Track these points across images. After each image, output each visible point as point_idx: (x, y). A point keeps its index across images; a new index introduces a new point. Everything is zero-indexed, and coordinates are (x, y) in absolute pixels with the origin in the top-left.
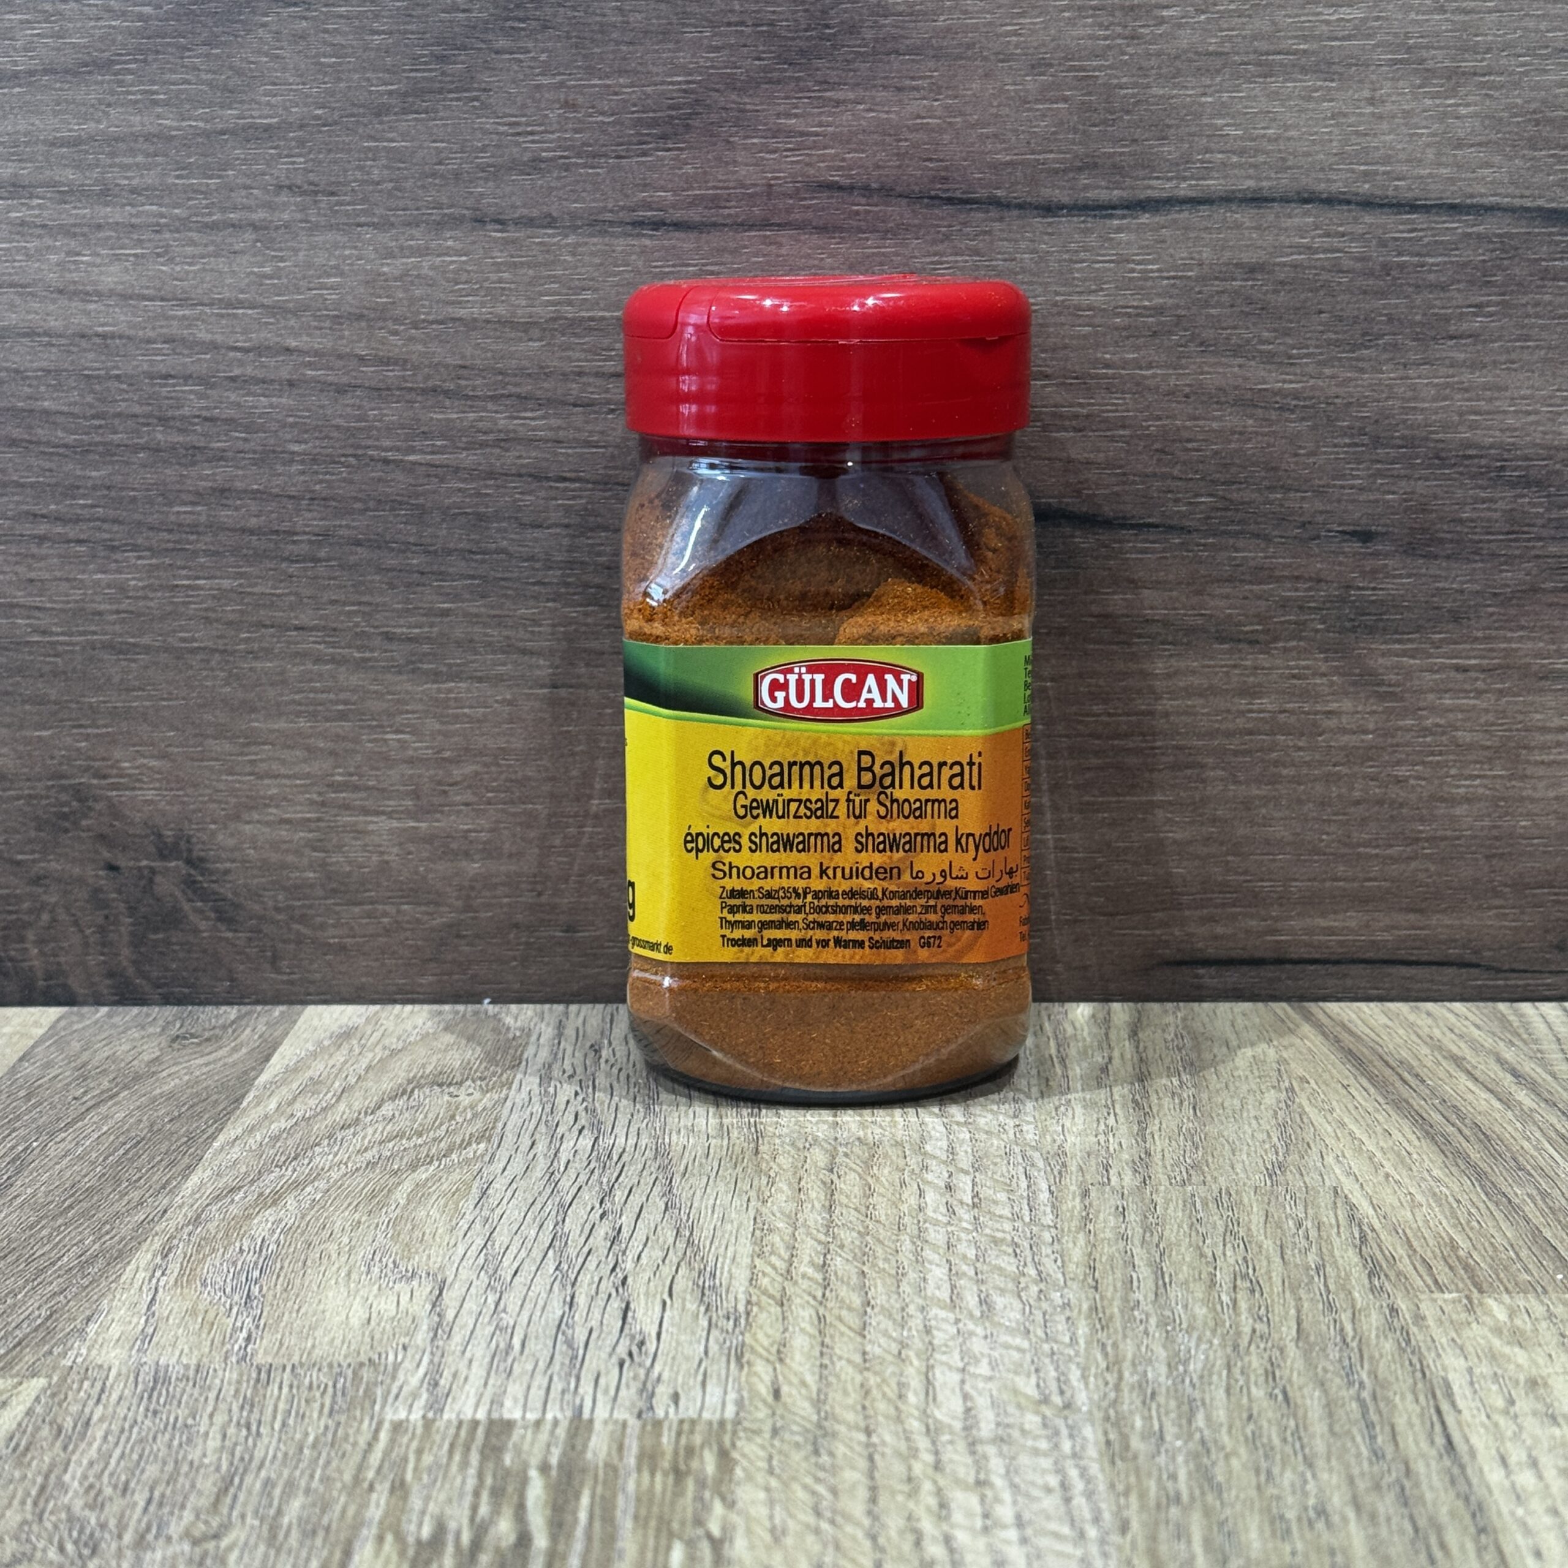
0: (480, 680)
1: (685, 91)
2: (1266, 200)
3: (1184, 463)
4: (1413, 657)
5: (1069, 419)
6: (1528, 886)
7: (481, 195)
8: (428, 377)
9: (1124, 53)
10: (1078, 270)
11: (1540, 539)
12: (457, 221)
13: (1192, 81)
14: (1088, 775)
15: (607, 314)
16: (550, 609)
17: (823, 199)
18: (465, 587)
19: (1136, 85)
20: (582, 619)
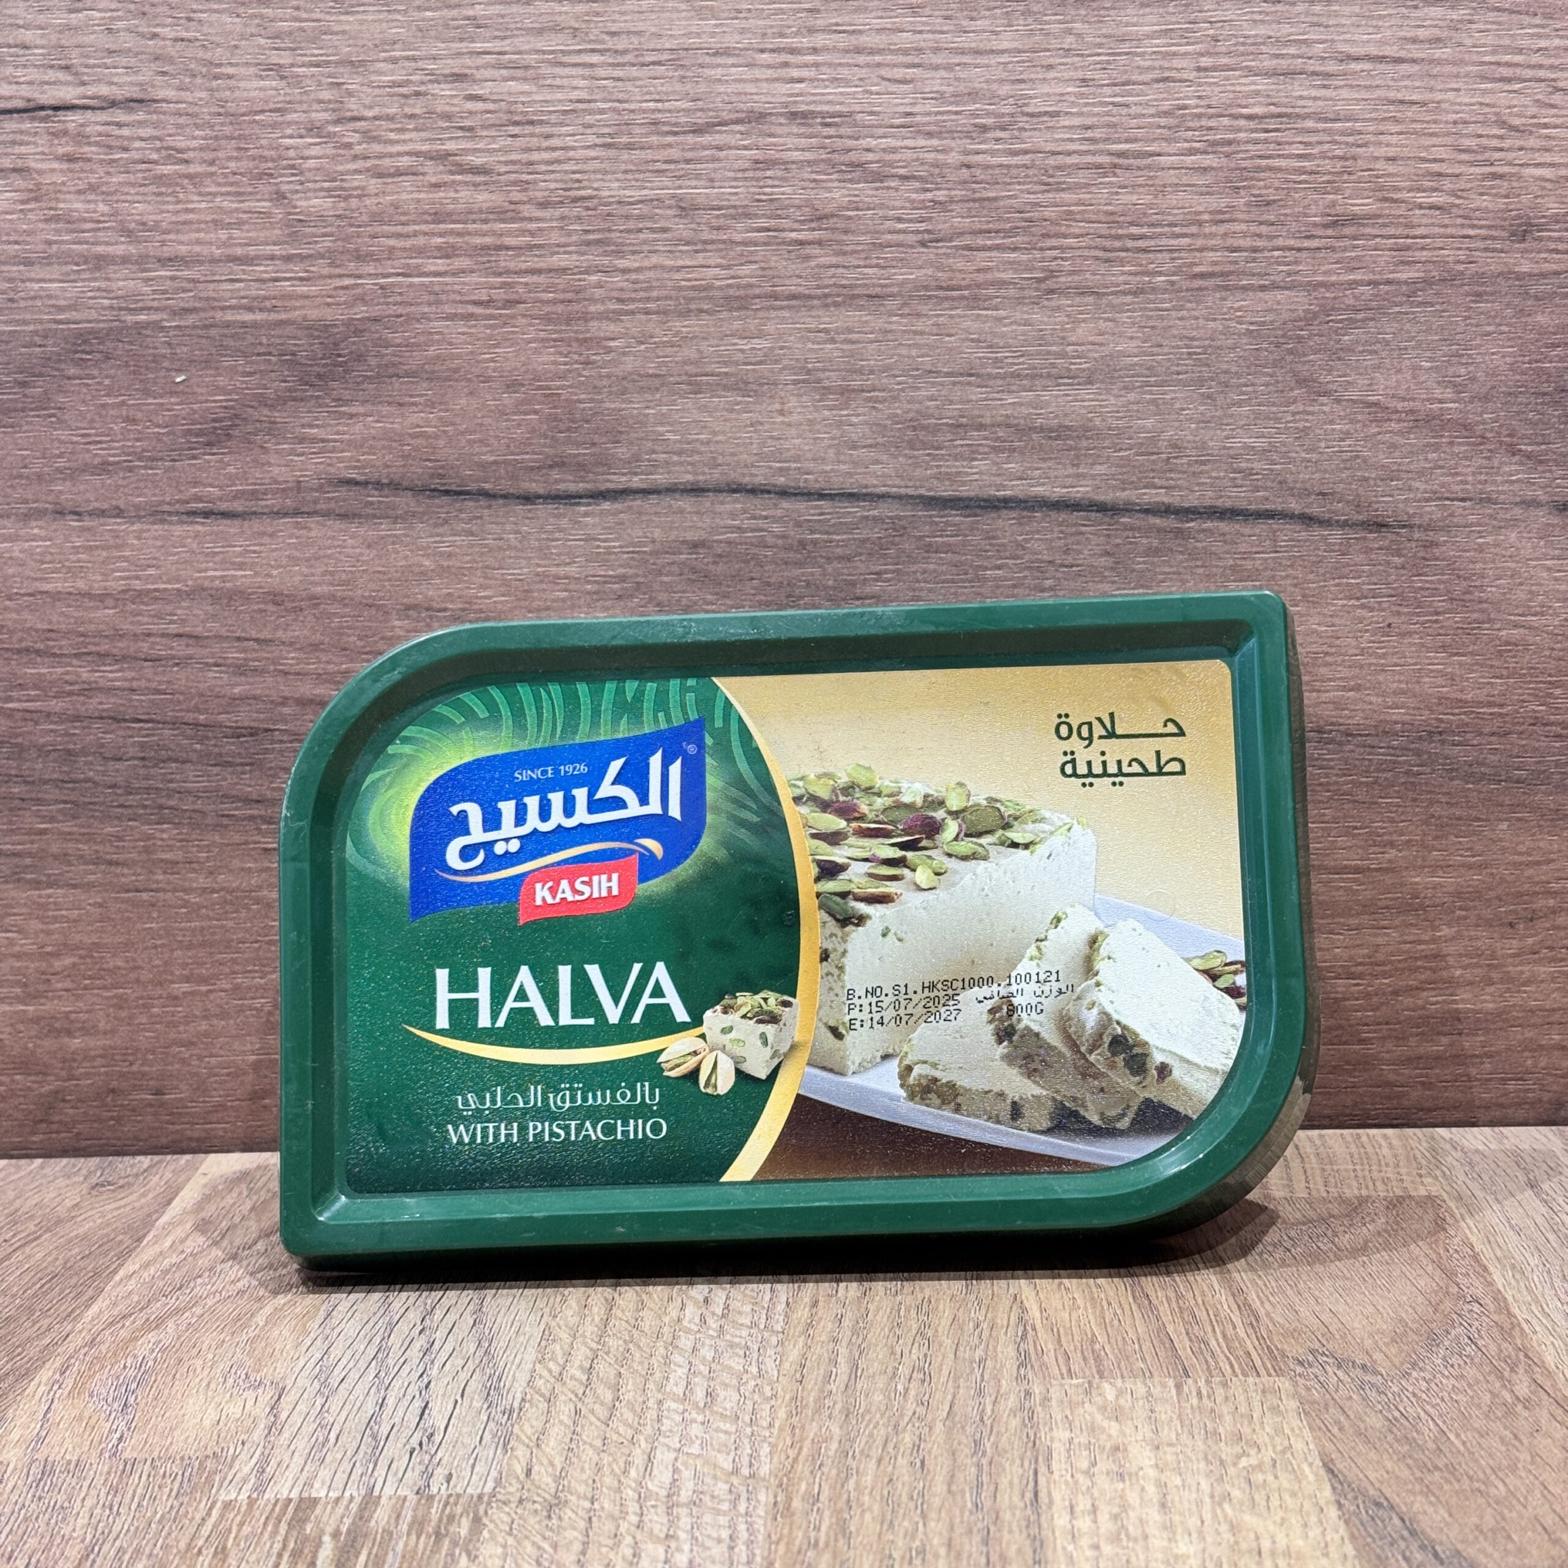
0: (74, 886)
1: (226, 407)
2: (703, 490)
7: (60, 492)
8: (21, 640)
9: (580, 375)
10: (555, 547)
12: (41, 513)
13: (636, 397)
15: (169, 586)
16: (132, 828)
17: (343, 492)
18: (59, 811)
19: (592, 400)
20: (158, 835)
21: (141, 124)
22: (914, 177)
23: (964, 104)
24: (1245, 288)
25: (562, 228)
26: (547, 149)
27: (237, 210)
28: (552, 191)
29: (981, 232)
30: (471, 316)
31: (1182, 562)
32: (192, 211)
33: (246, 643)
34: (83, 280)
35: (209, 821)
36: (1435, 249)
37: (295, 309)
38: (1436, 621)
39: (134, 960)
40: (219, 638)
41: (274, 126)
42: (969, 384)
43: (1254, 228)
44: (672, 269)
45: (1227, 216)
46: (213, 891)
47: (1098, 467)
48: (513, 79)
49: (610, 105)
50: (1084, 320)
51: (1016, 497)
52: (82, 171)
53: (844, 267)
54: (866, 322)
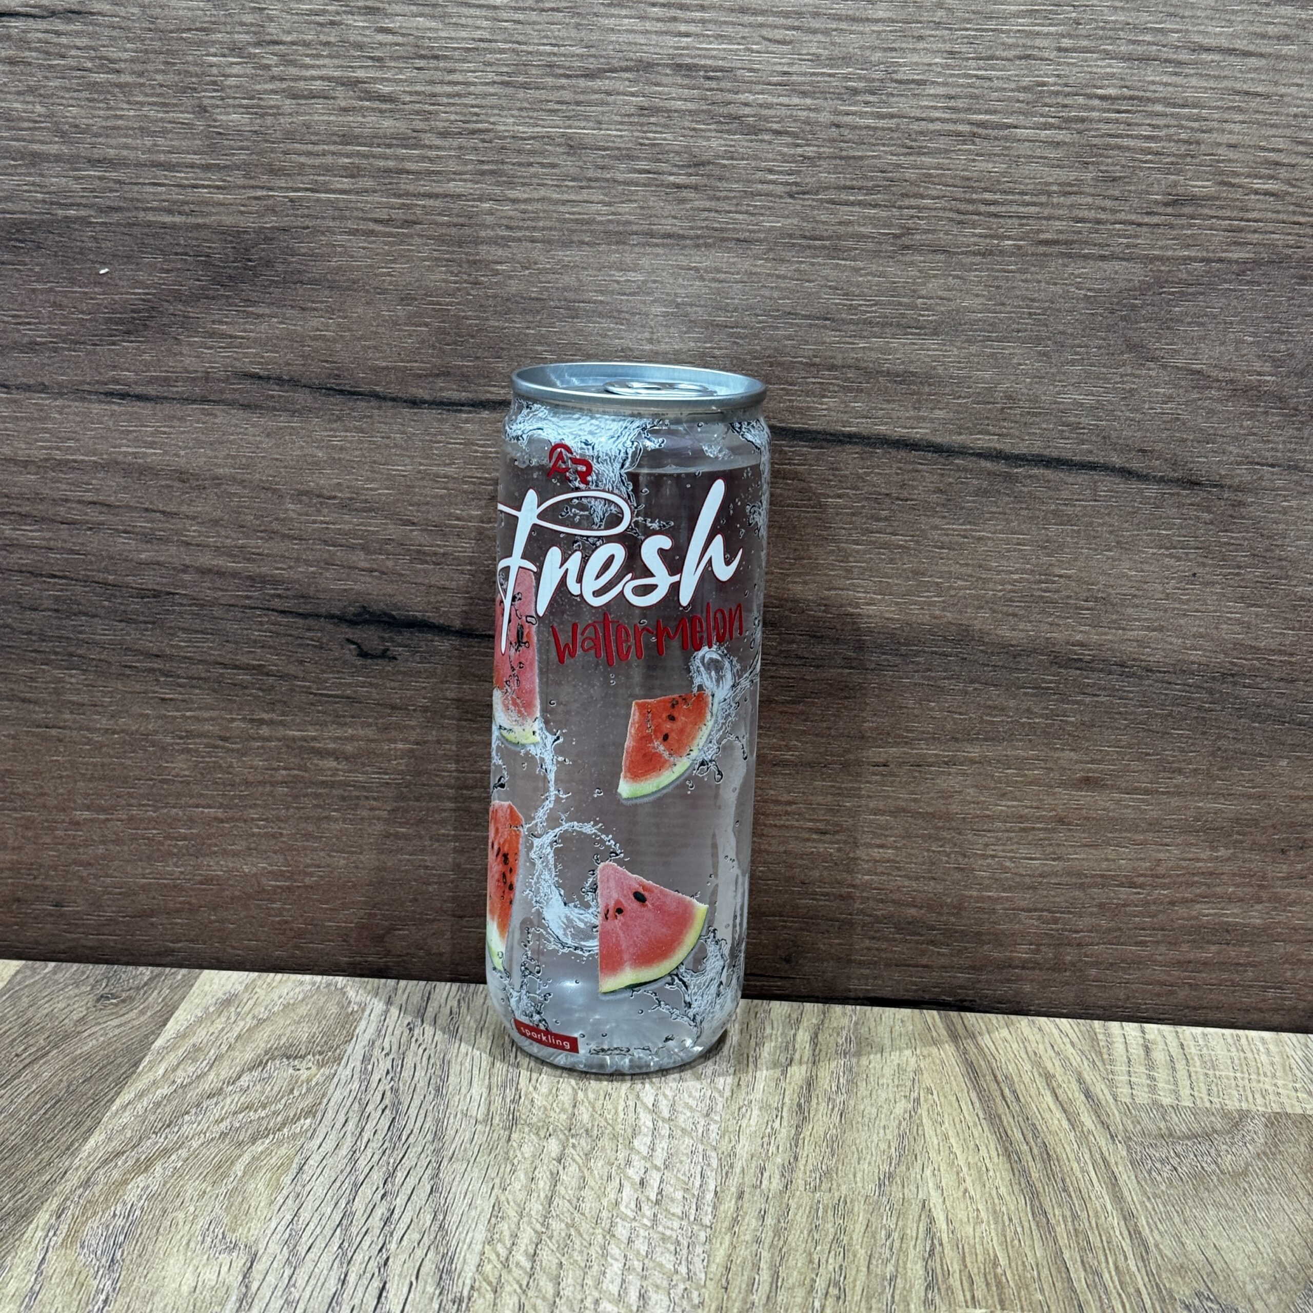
1: (144, 300)
5: (429, 555)
6: (764, 914)
9: (469, 294)
10: (437, 449)
13: (518, 318)
14: (444, 814)
15: (86, 458)
16: (44, 671)
17: (247, 385)
19: (478, 318)
20: (67, 679)
21: (78, 34)
22: (787, 133)
23: (838, 68)
24: (1086, 257)
25: (459, 157)
26: (450, 83)
27: (162, 120)
28: (452, 122)
29: (845, 188)
30: (372, 232)
31: (1007, 504)
32: (121, 117)
33: (153, 515)
34: (20, 175)
35: (113, 670)
36: (1266, 232)
37: (210, 214)
38: (1238, 574)
39: (41, 787)
40: (128, 507)
41: (200, 43)
42: (825, 327)
43: (1099, 202)
44: (557, 202)
45: (1075, 189)
46: (114, 732)
47: (938, 412)
48: (421, 15)
49: (507, 46)
50: (935, 276)
51: (860, 434)
52: (22, 73)
53: (717, 211)
54: (734, 263)
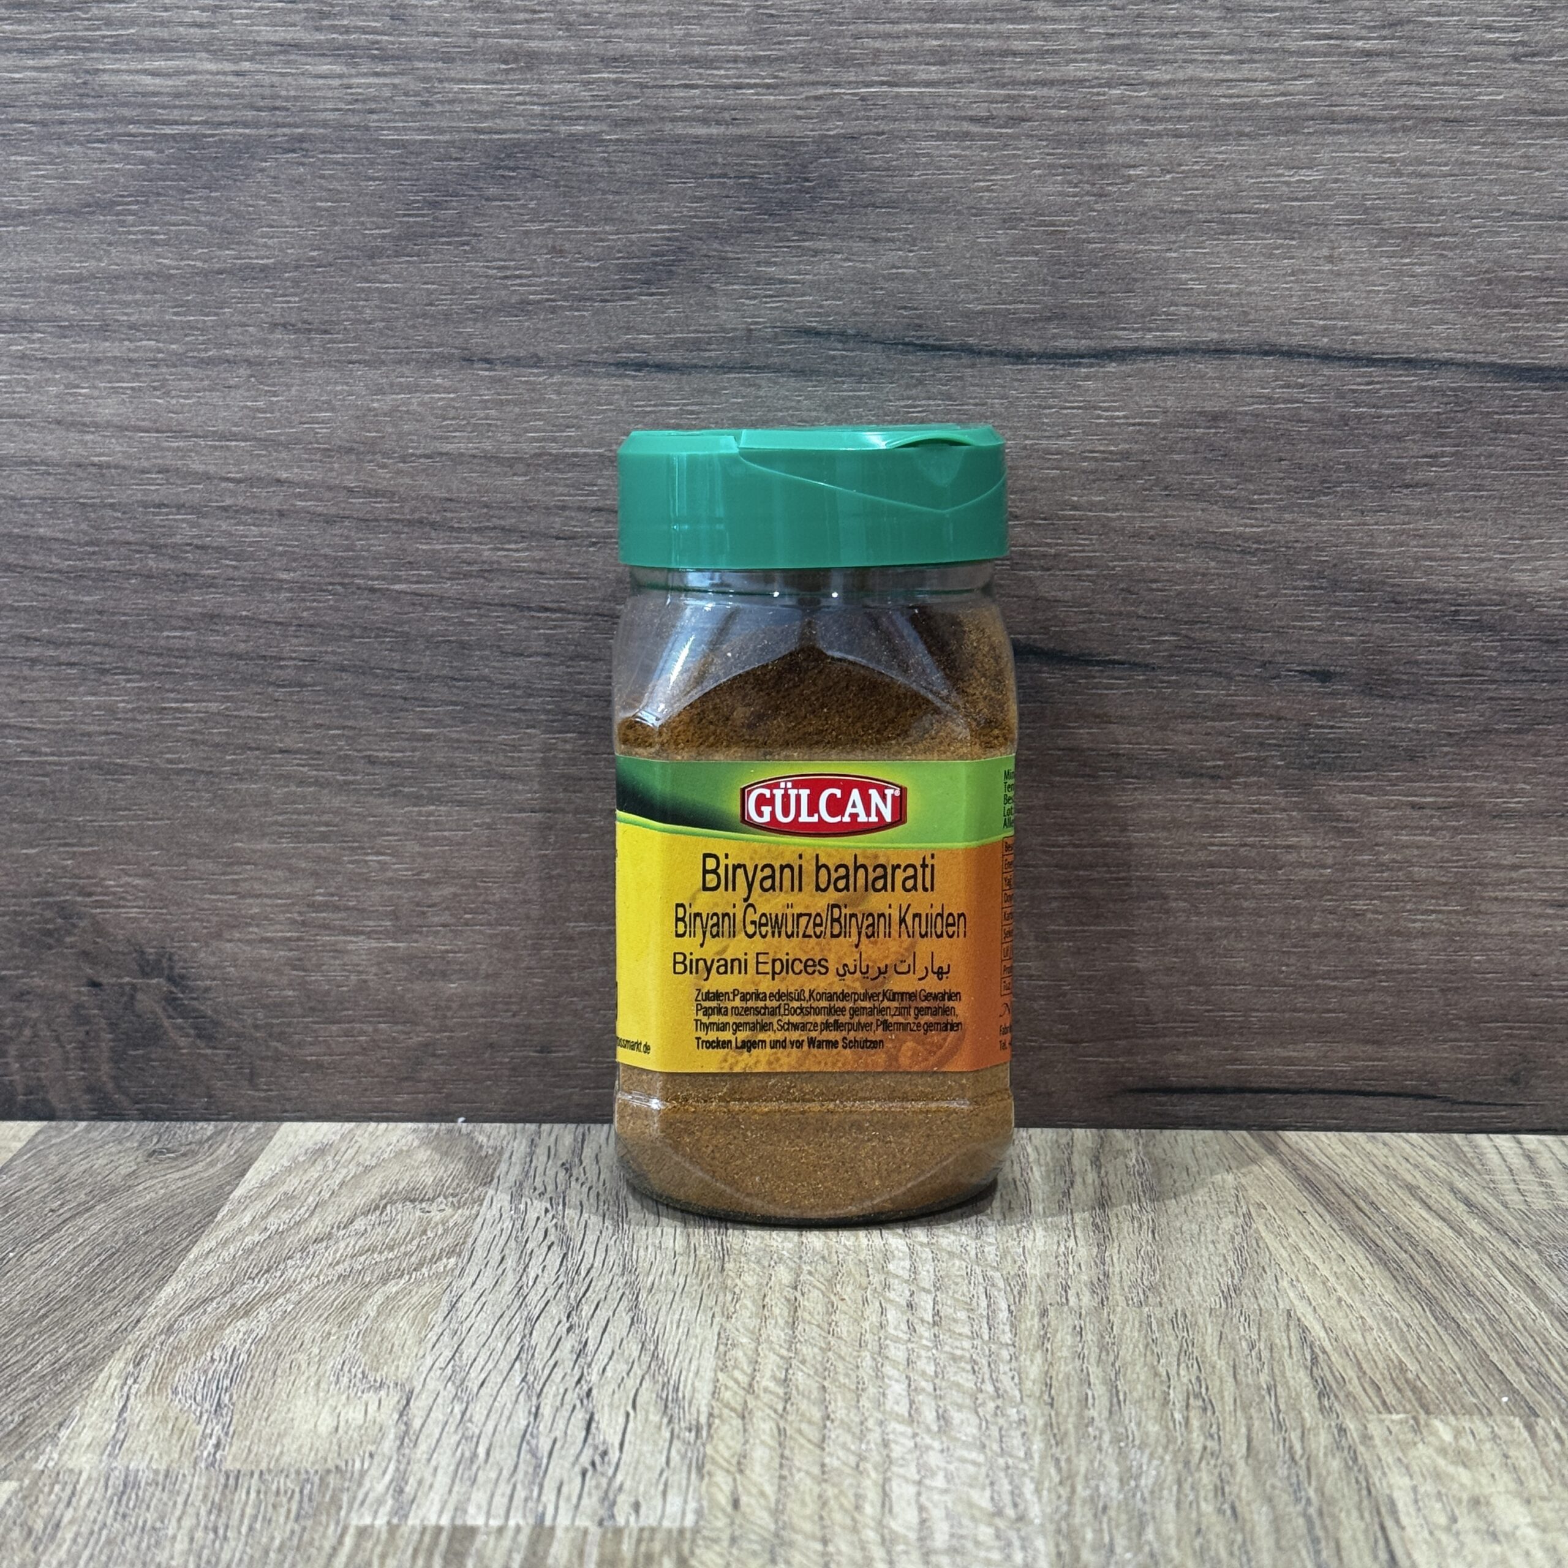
0: (461, 803)
1: (669, 239)
2: (1229, 352)
3: (1148, 603)
4: (1370, 794)
5: (1036, 557)
6: (1482, 1020)
7: (470, 335)
8: (415, 509)
9: (1092, 210)
10: (1046, 416)
11: (1494, 682)
12: (445, 360)
13: (1157, 237)
14: (1054, 904)
15: (590, 451)
16: (530, 736)
17: (800, 344)
18: (447, 713)
19: (1103, 240)
20: (560, 746)
25: (1082, 31)
30: (967, 135)
34: (511, 82)
37: (757, 122)
44: (1210, 83)
53: (1418, 84)
54: (1441, 151)
